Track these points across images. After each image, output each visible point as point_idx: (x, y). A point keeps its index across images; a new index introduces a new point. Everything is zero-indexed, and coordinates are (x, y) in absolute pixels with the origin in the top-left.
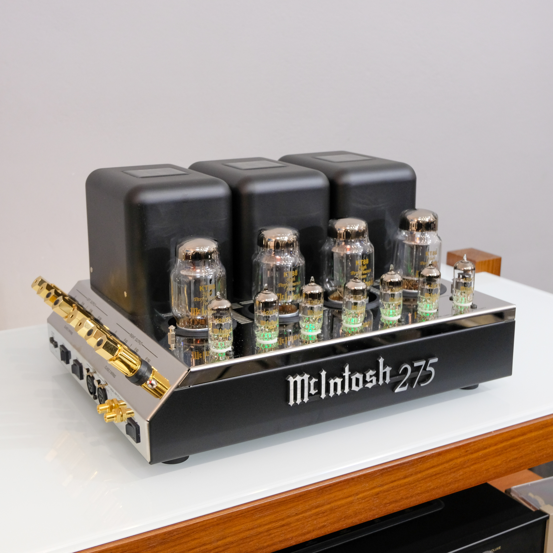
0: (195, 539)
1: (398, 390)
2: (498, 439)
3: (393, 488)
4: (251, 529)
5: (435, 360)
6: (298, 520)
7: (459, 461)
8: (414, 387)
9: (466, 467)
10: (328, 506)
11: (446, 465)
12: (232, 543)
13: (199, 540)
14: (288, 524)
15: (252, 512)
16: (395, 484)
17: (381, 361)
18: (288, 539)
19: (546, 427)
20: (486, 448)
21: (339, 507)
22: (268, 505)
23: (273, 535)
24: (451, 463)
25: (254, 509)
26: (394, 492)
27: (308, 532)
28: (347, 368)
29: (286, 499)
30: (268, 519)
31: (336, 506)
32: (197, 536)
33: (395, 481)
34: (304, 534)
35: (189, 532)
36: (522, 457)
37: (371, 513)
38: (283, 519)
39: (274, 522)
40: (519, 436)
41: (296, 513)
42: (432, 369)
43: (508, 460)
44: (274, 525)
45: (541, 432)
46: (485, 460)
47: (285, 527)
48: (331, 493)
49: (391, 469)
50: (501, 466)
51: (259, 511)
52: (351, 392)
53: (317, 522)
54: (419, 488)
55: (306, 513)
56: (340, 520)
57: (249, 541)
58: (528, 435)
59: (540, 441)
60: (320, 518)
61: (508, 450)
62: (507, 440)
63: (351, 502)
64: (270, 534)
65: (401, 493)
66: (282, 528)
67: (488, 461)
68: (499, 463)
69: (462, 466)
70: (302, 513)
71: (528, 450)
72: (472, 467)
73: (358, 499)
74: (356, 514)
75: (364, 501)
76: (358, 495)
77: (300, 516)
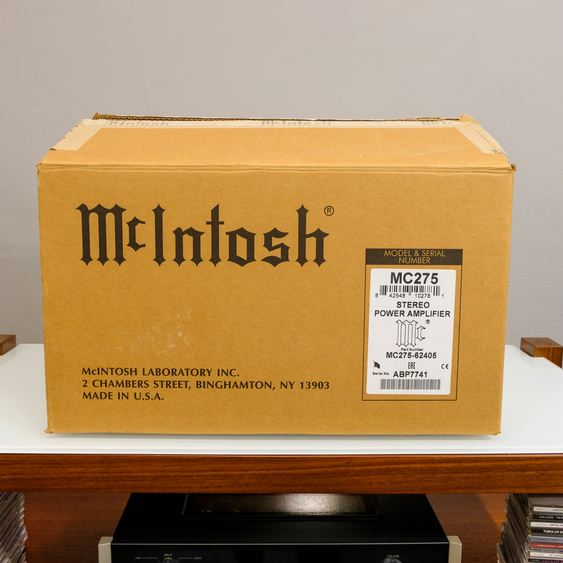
0: (121, 467)
2: (383, 460)
3: (279, 474)
4: (163, 472)
6: (198, 476)
7: (342, 469)
9: (349, 476)
10: (224, 473)
11: (330, 469)
12: (149, 477)
13: (123, 468)
14: (191, 476)
15: (164, 460)
16: (282, 472)
18: (190, 487)
19: (433, 463)
20: (368, 465)
22: (175, 458)
23: (179, 481)
24: (333, 469)
26: (280, 477)
27: (208, 487)
29: (189, 458)
31: (230, 474)
32: (123, 465)
33: (280, 469)
34: (204, 488)
35: (117, 460)
36: (407, 482)
38: (186, 472)
39: (180, 472)
40: (403, 463)
43: (393, 481)
44: (179, 474)
45: (428, 465)
46: (368, 475)
47: (189, 478)
48: (225, 464)
50: (385, 484)
51: (168, 460)
53: (214, 481)
54: (304, 481)
55: (206, 472)
56: (233, 485)
57: (161, 479)
58: (413, 465)
59: (427, 473)
60: (216, 479)
61: (392, 473)
62: (390, 464)
63: (243, 475)
64: (177, 480)
65: (287, 480)
66: (186, 478)
67: (371, 476)
68: (383, 481)
69: (344, 474)
70: (202, 471)
71: (414, 477)
72: (355, 478)
73: (248, 474)
74: (247, 485)
75: (253, 477)
76: (248, 471)
77: (200, 473)
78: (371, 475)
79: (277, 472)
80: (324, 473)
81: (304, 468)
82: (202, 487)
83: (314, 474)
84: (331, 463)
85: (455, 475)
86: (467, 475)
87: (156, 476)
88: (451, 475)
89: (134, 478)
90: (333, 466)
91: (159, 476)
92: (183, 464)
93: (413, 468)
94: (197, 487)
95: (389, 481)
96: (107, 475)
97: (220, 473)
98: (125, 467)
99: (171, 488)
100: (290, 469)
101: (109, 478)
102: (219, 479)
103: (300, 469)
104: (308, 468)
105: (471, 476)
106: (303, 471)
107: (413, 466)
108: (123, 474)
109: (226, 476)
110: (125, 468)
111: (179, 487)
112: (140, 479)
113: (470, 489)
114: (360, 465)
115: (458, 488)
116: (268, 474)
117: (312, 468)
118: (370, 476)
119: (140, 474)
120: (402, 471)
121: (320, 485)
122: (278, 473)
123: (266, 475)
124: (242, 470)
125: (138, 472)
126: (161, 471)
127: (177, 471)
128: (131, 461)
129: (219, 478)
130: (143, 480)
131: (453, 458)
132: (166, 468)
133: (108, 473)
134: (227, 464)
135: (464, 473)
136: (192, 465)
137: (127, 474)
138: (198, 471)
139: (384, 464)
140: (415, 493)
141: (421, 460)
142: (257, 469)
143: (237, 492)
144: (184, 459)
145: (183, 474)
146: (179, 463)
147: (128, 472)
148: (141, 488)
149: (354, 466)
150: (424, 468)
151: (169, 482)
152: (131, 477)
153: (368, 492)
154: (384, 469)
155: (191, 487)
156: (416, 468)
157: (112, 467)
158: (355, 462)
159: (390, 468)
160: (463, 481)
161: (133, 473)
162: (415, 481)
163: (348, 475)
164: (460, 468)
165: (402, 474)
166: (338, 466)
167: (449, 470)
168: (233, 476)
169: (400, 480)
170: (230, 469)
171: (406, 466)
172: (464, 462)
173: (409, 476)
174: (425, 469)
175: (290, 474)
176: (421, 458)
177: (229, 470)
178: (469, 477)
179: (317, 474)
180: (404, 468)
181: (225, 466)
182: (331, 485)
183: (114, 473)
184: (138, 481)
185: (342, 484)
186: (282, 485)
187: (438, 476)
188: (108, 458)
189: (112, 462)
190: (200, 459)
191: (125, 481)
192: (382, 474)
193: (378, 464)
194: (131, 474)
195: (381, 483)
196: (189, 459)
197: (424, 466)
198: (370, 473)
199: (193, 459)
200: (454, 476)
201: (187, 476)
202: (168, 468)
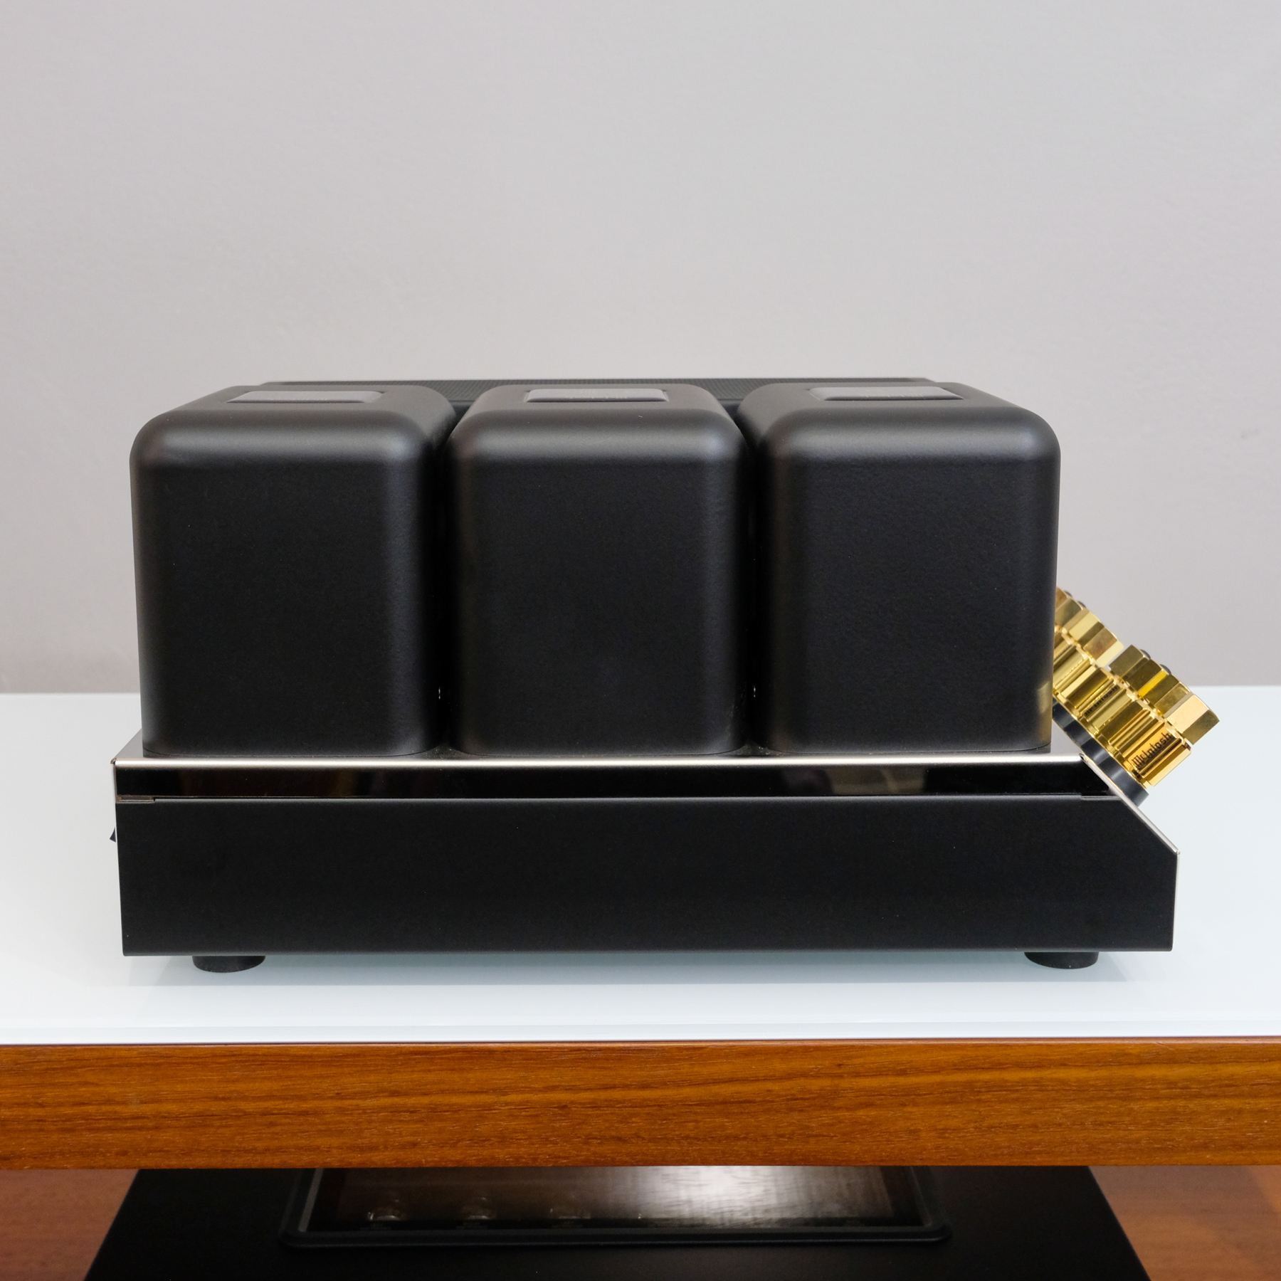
0: (86, 1084)
3: (610, 1104)
4: (223, 1099)
6: (342, 1111)
7: (815, 1085)
9: (840, 1108)
10: (425, 1100)
11: (776, 1087)
12: (177, 1118)
13: (92, 1089)
14: (316, 1113)
15: (224, 1060)
16: (617, 1094)
18: (316, 1149)
19: (1120, 1064)
20: (903, 1073)
21: (455, 1109)
23: (278, 1129)
24: (787, 1084)
25: (229, 1056)
26: (612, 1114)
27: (372, 1148)
29: (307, 1053)
30: (267, 1086)
31: (445, 1105)
32: (91, 1078)
33: (614, 1087)
34: (361, 1149)
35: (73, 1064)
36: (1035, 1126)
37: (550, 1148)
38: (302, 1098)
39: (280, 1098)
40: (1020, 1065)
41: (338, 1094)
43: (985, 1124)
44: (279, 1104)
45: (1103, 1073)
46: (904, 1105)
47: (311, 1119)
48: (429, 1071)
49: (600, 1055)
50: (961, 1134)
51: (240, 1061)
53: (395, 1129)
54: (691, 1125)
55: (366, 1099)
56: (459, 1141)
57: (217, 1123)
58: (1054, 1071)
59: (1101, 1098)
60: (401, 1121)
61: (983, 1097)
62: (977, 1069)
63: (489, 1107)
64: (272, 1124)
65: (633, 1123)
66: (302, 1118)
67: (915, 1109)
68: (953, 1123)
69: (825, 1100)
70: (353, 1096)
71: (1058, 1112)
72: (861, 1113)
73: (507, 1104)
74: (503, 1140)
75: (523, 1113)
76: (505, 1094)
77: (347, 1103)
78: (915, 1104)
79: (603, 1095)
80: (758, 1099)
81: (692, 1084)
82: (352, 1148)
83: (725, 1102)
84: (779, 1066)
85: (1193, 1105)
86: (1236, 1103)
87: (200, 1115)
88: (1181, 1103)
89: (126, 1119)
90: (789, 1076)
91: (210, 1113)
92: (292, 1073)
93: (1051, 1080)
94: (339, 1148)
95: (972, 1125)
96: (40, 1112)
97: (411, 1101)
98: (97, 1085)
99: (254, 1151)
100: (644, 1086)
101: (45, 1121)
102: (408, 1122)
103: (677, 1084)
104: (705, 1083)
105: (1248, 1107)
106: (687, 1092)
107: (1055, 1076)
108: (91, 1109)
109: (434, 1110)
110: (97, 1089)
111: (279, 1150)
112: (150, 1124)
113: (1245, 1152)
114: (879, 1072)
115: (1205, 1147)
116: (572, 1102)
117: (716, 1082)
118: (909, 1109)
119: (147, 1109)
120: (1017, 1091)
121: (745, 1139)
122: (606, 1101)
123: (565, 1106)
124: (486, 1092)
125: (142, 1102)
126: (216, 1098)
127: (270, 1097)
128: (118, 1066)
129: (409, 1118)
130: (156, 1128)
131: (1189, 1048)
132: (232, 1087)
133: (42, 1105)
134: (434, 1070)
135: (1226, 1097)
136: (321, 1077)
137: (104, 1108)
138: (339, 1096)
139: (957, 1068)
140: (1060, 1162)
141: (1081, 1054)
142: (536, 1086)
143: (472, 1162)
144: (294, 1056)
145: (292, 1106)
146: (276, 1069)
147: (109, 1102)
148: (151, 1152)
149: (857, 1075)
150: (1091, 1083)
151: (244, 1134)
152: (118, 1119)
153: (904, 1161)
154: (955, 1084)
155: (318, 1148)
156: (1063, 1082)
157: (54, 1085)
158: (861, 1060)
159: (979, 1081)
160: (1221, 1122)
161: (124, 1103)
162: (1060, 1125)
163: (837, 1104)
164: (1213, 1081)
165: (1017, 1100)
166: (805, 1075)
167: (1176, 1088)
168: (456, 1112)
169: (1010, 1120)
170: (447, 1087)
171: (1030, 1075)
172: (1227, 1063)
173: (1040, 1108)
174: (1093, 1086)
175: (643, 1104)
176: (1081, 1049)
177: (443, 1092)
178: (1240, 1112)
179: (733, 1103)
180: (1024, 1083)
181: (431, 1077)
182: (783, 1136)
183: (61, 1105)
184: (140, 1129)
185: (816, 1136)
186: (619, 1139)
187: (1135, 1106)
188: (40, 1057)
189: (54, 1069)
190: (346, 1056)
191: (98, 1130)
192: (953, 1101)
193: (937, 1069)
194: (118, 1108)
195: (945, 1130)
196: (311, 1056)
197: (1093, 1074)
198: (910, 1096)
199: (320, 1056)
200: (1191, 1106)
201: (305, 1113)
202: (241, 1087)
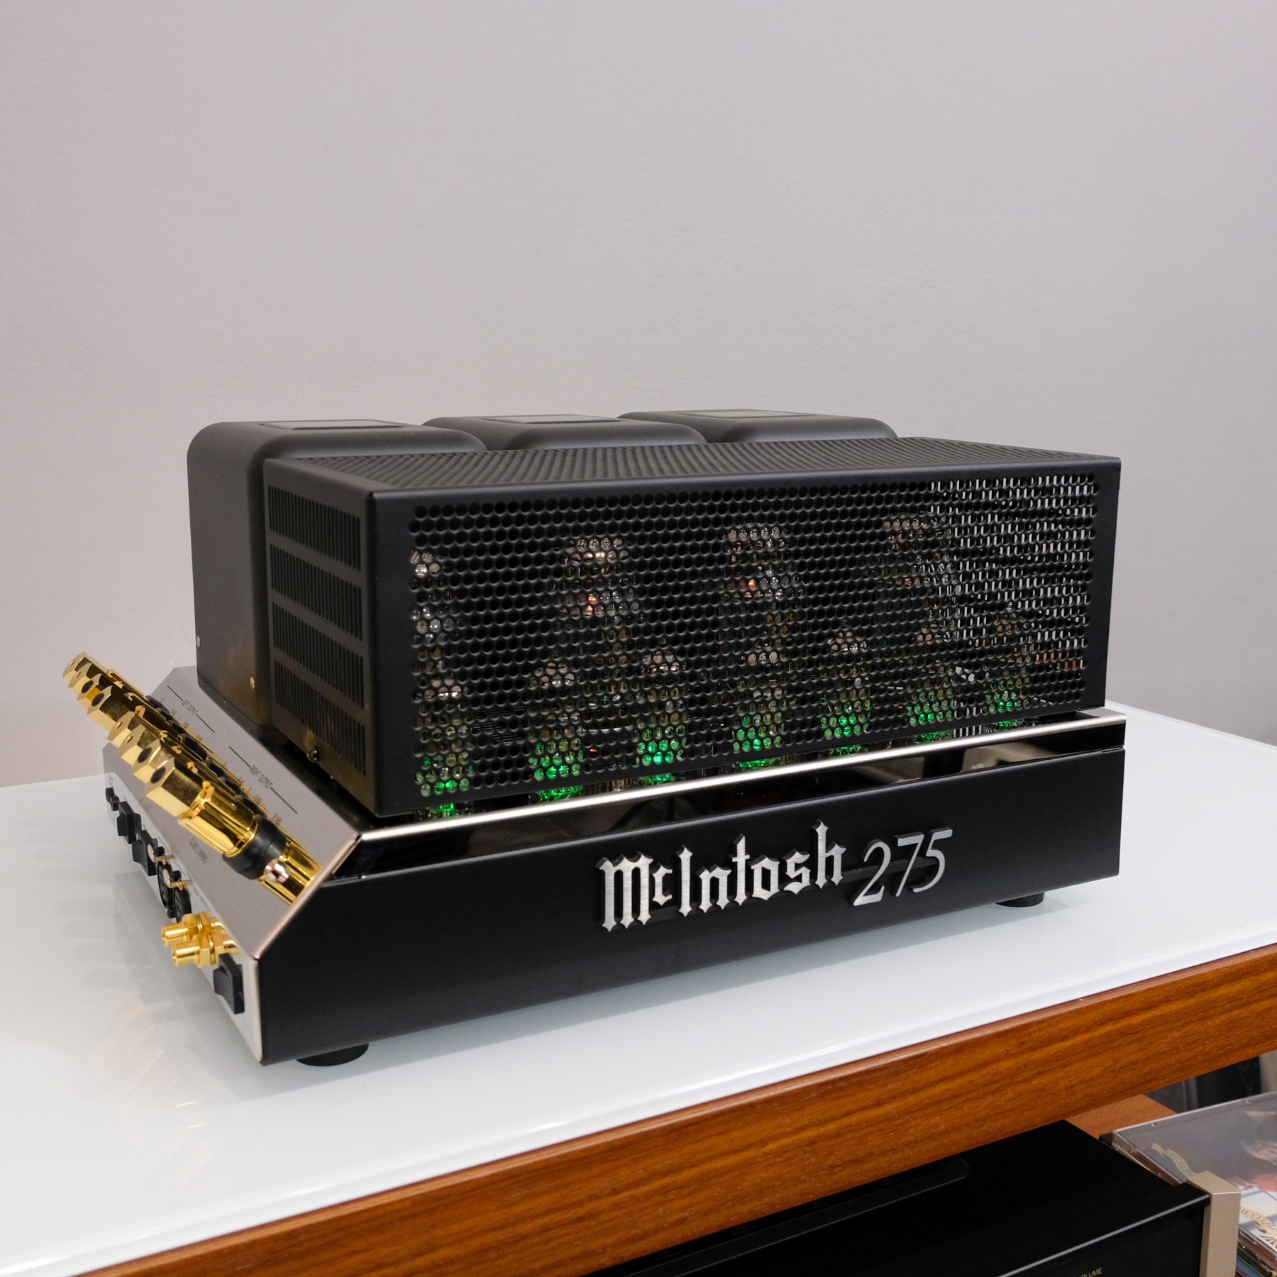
0: (354, 1253)
1: (860, 900)
2: (1093, 1015)
3: (850, 1129)
5: (947, 833)
6: (618, 1206)
7: (1005, 1065)
8: (898, 894)
9: (1020, 1082)
10: (693, 1172)
11: (975, 1076)
13: (362, 1257)
14: (593, 1215)
16: (854, 1119)
17: (822, 830)
19: (1204, 990)
20: (1065, 1038)
21: (720, 1173)
23: (555, 1243)
24: (985, 1071)
26: (852, 1138)
27: (644, 1236)
28: (741, 846)
30: (543, 1202)
33: (854, 1112)
34: (633, 1240)
36: (1149, 1058)
37: (799, 1188)
38: (580, 1203)
41: (614, 1189)
42: (939, 855)
43: (1117, 1066)
44: (558, 1217)
45: (1191, 1001)
46: (1065, 1066)
47: (586, 1223)
48: (699, 1141)
49: (844, 1084)
50: (1102, 1080)
52: (752, 901)
53: (666, 1210)
54: (911, 1131)
57: (494, 1256)
58: (1163, 1008)
59: (1190, 1022)
60: (672, 1199)
61: (1117, 1043)
62: (1114, 1020)
63: (749, 1163)
64: (549, 1240)
65: (868, 1142)
66: (578, 1225)
67: (1071, 1068)
70: (629, 1187)
72: (1036, 1082)
73: (765, 1154)
74: (761, 1191)
75: (779, 1160)
76: (764, 1145)
77: (622, 1196)
93: (1159, 1016)
95: (1109, 1070)
97: (681, 1177)
98: (367, 1251)
100: (878, 1104)
102: (678, 1199)
103: (903, 1095)
104: (923, 1088)
106: (910, 1100)
109: (701, 1179)
114: (1048, 1042)
116: (819, 1137)
117: (933, 1084)
118: (1068, 1069)
119: (421, 1262)
120: (1139, 1031)
121: (950, 1131)
122: (847, 1127)
123: (814, 1142)
124: (747, 1148)
126: (493, 1229)
127: (548, 1212)
129: (678, 1195)
132: (511, 1211)
138: (615, 1191)
155: (593, 1251)
158: (1038, 1034)
163: (1018, 1080)
171: (1148, 1015)
173: (1152, 1043)
174: (1185, 1014)
175: (876, 1122)
177: (709, 1159)
179: (944, 1100)
180: (1143, 1024)
181: (700, 1146)
182: (979, 1120)
187: (1210, 1023)
192: (1096, 1054)
200: (1243, 1013)
202: (519, 1209)
